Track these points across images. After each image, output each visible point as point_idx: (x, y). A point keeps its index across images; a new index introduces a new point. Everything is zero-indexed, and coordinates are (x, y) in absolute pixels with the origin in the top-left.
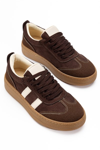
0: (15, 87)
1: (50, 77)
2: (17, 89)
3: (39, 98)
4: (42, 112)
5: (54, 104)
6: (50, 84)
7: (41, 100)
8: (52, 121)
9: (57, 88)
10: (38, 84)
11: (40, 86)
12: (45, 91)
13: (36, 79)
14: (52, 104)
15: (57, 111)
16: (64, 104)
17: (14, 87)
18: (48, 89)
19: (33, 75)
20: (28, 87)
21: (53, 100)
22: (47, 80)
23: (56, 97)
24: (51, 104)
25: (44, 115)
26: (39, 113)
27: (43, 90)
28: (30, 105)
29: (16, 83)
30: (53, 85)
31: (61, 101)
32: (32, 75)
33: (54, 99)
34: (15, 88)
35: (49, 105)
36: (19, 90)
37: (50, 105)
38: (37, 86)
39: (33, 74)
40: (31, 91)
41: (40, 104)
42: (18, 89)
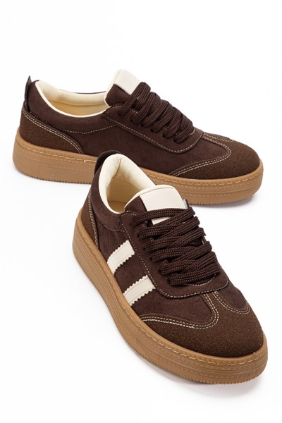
0: (96, 240)
1: (195, 229)
2: (100, 249)
3: (149, 277)
4: (146, 316)
5: (184, 298)
6: (188, 244)
7: (153, 283)
8: (165, 344)
9: (204, 260)
10: (156, 237)
11: (159, 243)
12: (170, 260)
13: (155, 222)
14: (180, 299)
15: (187, 320)
16: (211, 304)
17: (94, 241)
18: (178, 256)
19: (148, 210)
20: (127, 241)
21: (185, 289)
22: (183, 234)
23: (194, 282)
24: (177, 298)
25: (150, 325)
26: (137, 318)
27: (165, 254)
28: (123, 292)
29: (101, 229)
30: (197, 251)
31: (207, 297)
32: (146, 210)
33: (189, 288)
34: (97, 243)
35: (171, 298)
36: (103, 251)
37: (173, 298)
38: (152, 240)
39: (149, 208)
40: (133, 253)
41: (147, 293)
42: (102, 248)
